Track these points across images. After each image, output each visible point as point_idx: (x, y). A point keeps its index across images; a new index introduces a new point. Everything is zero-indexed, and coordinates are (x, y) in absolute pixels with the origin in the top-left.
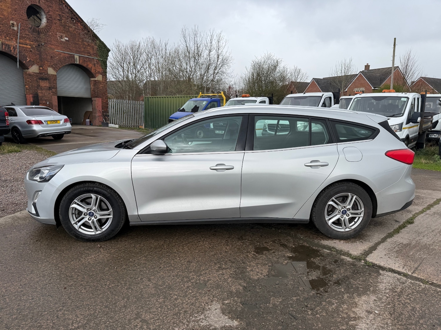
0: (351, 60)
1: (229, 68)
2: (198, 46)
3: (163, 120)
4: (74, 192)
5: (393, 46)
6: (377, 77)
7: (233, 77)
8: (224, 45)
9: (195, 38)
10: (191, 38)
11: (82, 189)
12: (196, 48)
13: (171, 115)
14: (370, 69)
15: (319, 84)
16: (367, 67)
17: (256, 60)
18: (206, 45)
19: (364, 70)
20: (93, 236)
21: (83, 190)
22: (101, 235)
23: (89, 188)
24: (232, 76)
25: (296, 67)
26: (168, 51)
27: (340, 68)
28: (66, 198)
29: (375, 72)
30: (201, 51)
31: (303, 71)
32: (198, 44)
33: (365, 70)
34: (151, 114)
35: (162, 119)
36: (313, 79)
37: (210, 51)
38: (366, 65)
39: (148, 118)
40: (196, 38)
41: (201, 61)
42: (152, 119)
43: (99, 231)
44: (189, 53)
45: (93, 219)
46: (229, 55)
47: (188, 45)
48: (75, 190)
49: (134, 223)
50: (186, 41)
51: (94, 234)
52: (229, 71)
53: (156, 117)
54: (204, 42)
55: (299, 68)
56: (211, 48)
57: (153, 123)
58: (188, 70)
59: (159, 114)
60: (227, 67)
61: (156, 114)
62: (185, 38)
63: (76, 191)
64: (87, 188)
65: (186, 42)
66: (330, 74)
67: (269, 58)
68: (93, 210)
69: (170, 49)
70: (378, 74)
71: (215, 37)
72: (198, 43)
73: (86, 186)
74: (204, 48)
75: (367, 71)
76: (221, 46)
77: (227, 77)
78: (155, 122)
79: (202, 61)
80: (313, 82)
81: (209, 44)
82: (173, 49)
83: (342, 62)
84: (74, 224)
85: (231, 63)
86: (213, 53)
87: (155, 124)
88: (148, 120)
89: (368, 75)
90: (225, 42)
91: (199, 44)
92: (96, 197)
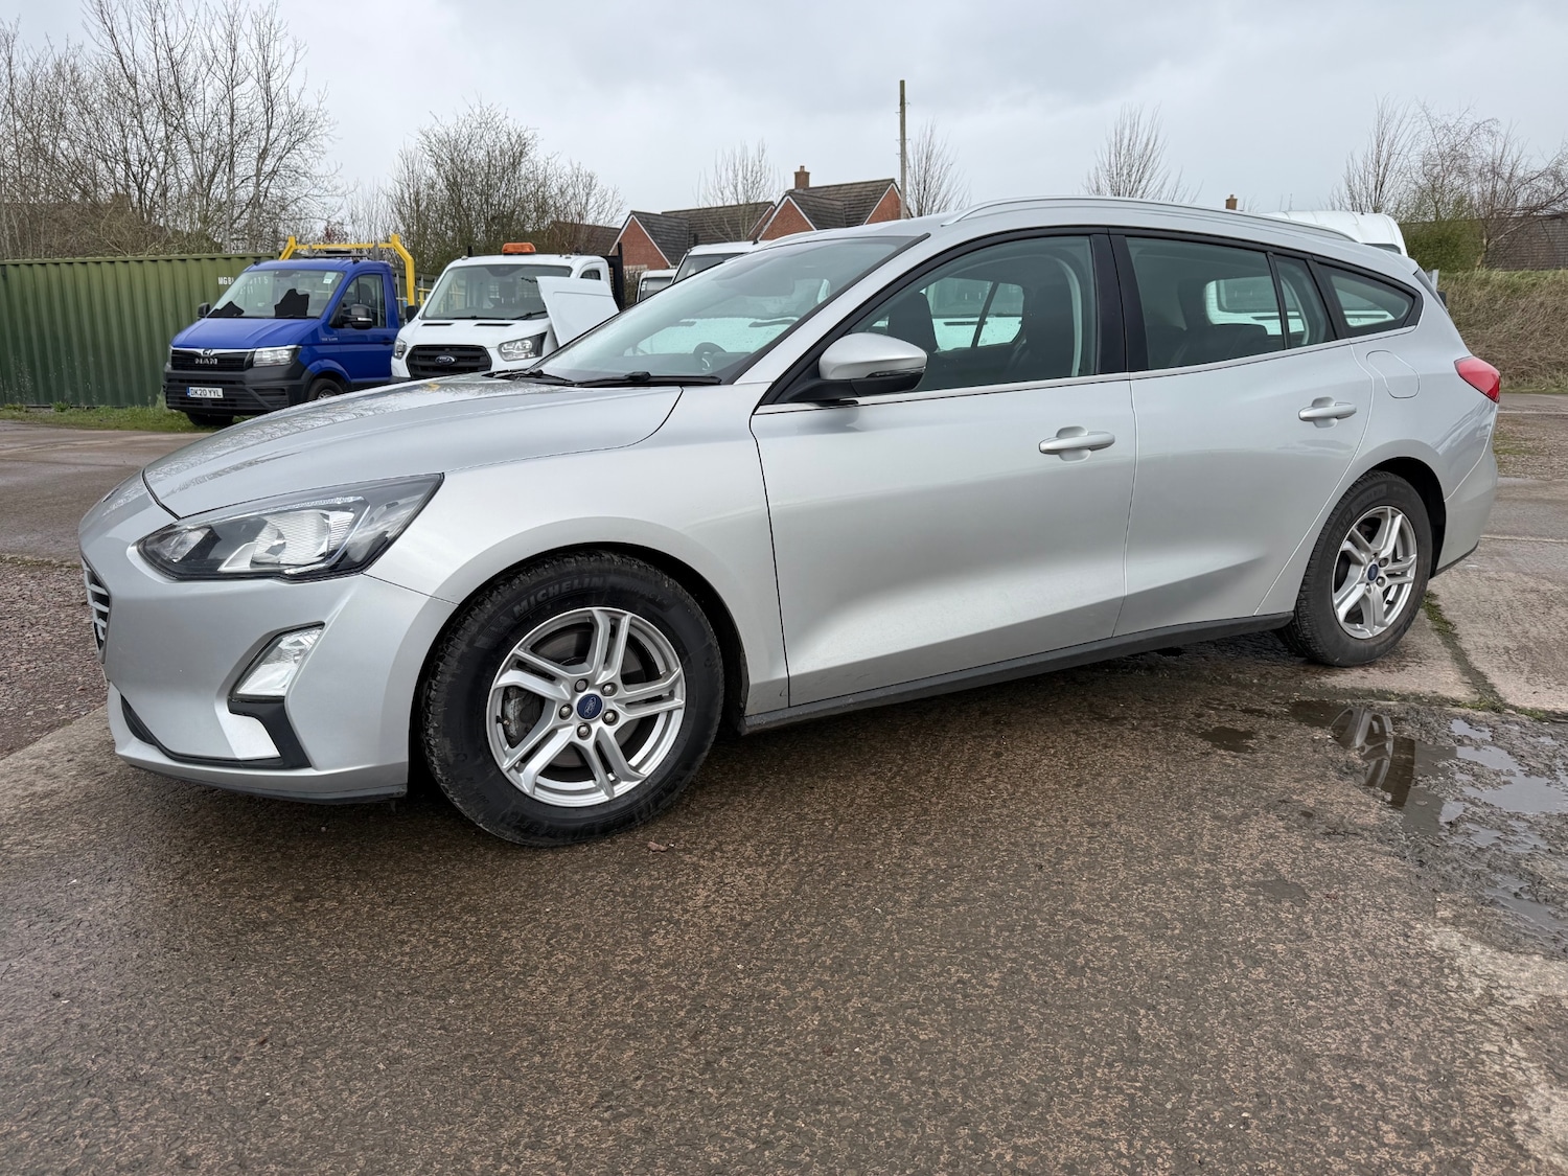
0: (763, 150)
1: (318, 155)
2: (177, 54)
3: (98, 364)
4: (517, 609)
5: (898, 109)
6: (836, 211)
7: (339, 191)
8: (287, 61)
9: (154, 21)
10: (133, 20)
11: (554, 590)
12: (164, 64)
13: (179, 330)
14: (812, 184)
15: (652, 233)
16: (802, 177)
17: (437, 128)
18: (210, 55)
19: (793, 187)
20: (605, 812)
21: (560, 593)
22: (636, 797)
23: (587, 580)
24: (336, 188)
25: (576, 166)
26: (20, 72)
27: (731, 174)
28: (471, 643)
29: (831, 197)
30: (191, 80)
31: (601, 183)
32: (171, 50)
33: (797, 187)
34: (29, 340)
35: (91, 359)
36: (633, 213)
37: (232, 84)
38: (798, 170)
39: (12, 360)
40: (160, 24)
41: (195, 118)
42: (38, 364)
43: (623, 783)
44: (134, 84)
45: (600, 730)
46: (319, 103)
47: (125, 51)
48: (518, 599)
49: (764, 720)
50: (111, 30)
51: (607, 798)
52: (318, 170)
53: (56, 350)
54: (200, 42)
55: (586, 168)
56: (235, 70)
57: (46, 378)
58: (133, 158)
59: (75, 339)
60: (309, 152)
61: (55, 338)
62: (106, 17)
63: (524, 603)
64: (576, 582)
65: (113, 37)
66: (701, 198)
67: (485, 124)
68: (596, 687)
69: (29, 62)
70: (839, 203)
71: (247, 26)
72: (172, 44)
73: (569, 574)
74: (204, 69)
75: (801, 191)
76: (276, 63)
77: (316, 192)
78: (52, 375)
79: (200, 120)
80: (632, 227)
81: (223, 55)
82: (48, 66)
83: (734, 155)
84: (508, 771)
85: (326, 135)
86: (248, 93)
87: (53, 383)
88: (13, 368)
89: (811, 203)
90: (292, 50)
91: (180, 50)
92: (612, 619)
